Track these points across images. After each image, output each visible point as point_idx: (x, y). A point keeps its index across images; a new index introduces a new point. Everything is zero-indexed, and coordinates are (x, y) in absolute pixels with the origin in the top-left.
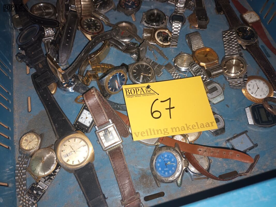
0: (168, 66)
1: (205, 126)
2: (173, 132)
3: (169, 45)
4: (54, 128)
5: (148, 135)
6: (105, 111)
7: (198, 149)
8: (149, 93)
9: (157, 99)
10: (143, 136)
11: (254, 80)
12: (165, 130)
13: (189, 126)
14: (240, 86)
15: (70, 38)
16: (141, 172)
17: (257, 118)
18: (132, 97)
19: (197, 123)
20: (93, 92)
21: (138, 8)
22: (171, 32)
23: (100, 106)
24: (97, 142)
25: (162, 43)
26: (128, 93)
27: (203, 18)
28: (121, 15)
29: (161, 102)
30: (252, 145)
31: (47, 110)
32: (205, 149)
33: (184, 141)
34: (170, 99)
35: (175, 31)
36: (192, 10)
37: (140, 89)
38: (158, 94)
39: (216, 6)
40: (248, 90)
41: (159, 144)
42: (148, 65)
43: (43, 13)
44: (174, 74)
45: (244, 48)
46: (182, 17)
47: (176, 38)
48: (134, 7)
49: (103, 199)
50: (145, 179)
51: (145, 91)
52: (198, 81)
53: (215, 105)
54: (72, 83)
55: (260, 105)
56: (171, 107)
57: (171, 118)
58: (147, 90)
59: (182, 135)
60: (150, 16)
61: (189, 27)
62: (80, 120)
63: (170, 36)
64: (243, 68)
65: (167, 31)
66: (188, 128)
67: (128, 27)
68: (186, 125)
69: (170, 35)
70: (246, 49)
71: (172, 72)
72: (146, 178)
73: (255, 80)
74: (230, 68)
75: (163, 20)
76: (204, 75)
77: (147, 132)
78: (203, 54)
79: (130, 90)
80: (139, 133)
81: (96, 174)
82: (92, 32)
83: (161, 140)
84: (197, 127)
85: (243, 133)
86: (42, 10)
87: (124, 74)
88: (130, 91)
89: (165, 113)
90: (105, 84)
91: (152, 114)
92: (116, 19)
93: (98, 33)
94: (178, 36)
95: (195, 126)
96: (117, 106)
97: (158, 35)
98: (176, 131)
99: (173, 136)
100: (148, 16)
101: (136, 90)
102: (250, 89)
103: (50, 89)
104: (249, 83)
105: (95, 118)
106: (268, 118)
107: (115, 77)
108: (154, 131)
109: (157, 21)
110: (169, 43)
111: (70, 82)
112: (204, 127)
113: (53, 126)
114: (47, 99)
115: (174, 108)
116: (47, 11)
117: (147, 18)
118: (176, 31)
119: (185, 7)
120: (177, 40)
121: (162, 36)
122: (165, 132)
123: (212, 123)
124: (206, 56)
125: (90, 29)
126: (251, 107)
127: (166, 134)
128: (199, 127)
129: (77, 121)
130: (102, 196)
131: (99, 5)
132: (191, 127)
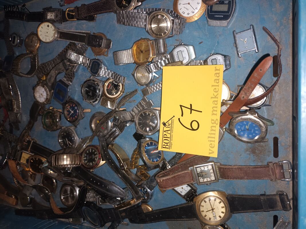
0: (145, 92)
1: (218, 78)
2: (216, 114)
3: (122, 85)
4: (186, 219)
5: (214, 141)
6: (180, 171)
7: (242, 99)
8: (170, 125)
9: (179, 119)
10: (214, 146)
11: (178, 5)
12: (213, 122)
13: (214, 95)
14: (182, 24)
15: (102, 183)
16: (248, 152)
17: (223, 16)
18: (172, 144)
19: (213, 86)
20: (160, 180)
21: (78, 104)
22: (109, 79)
23: (175, 177)
24: (209, 187)
25: (119, 92)
26: (167, 147)
27: (99, 42)
28: (83, 123)
29: (182, 116)
30: (250, 32)
31: (167, 220)
32: (244, 93)
33: (228, 106)
34: (181, 106)
35: (108, 75)
36: (87, 48)
37: (165, 133)
38: (174, 116)
39: (86, 20)
40: (189, 16)
41: (224, 127)
42: (140, 113)
43: (70, 196)
44: (154, 89)
45: (140, 3)
46: (94, 62)
47: (116, 76)
48: (76, 108)
49: (265, 197)
50: (257, 151)
51: (168, 129)
52: (168, 71)
53: (197, 56)
54: (145, 190)
55: (208, 8)
56: (190, 108)
57: (201, 112)
58: (167, 126)
59: (222, 106)
60: (88, 95)
61: (106, 57)
62: (183, 194)
63: (113, 81)
64: (163, 16)
65: (106, 84)
66: (215, 97)
67: (97, 120)
68: (212, 98)
69: (111, 81)
70: (142, 2)
71: (151, 90)
72: (255, 150)
73: (178, 4)
74: (160, 30)
75: (94, 84)
76: (161, 59)
77: (211, 141)
78: (139, 53)
79: (164, 144)
80: (210, 150)
81: (239, 195)
82: (98, 158)
83: (221, 125)
84: (217, 87)
85: (234, 37)
87: (147, 143)
88: (166, 144)
89: (195, 116)
91: (193, 130)
92: (85, 129)
93: (99, 153)
94: (114, 73)
95: (215, 89)
96: (178, 158)
97: (111, 94)
98: (216, 111)
99: (221, 112)
100: (88, 98)
101: (165, 137)
102: (188, 14)
103: (147, 211)
104: (181, 12)
105: (186, 183)
106: (226, 4)
107: (147, 152)
108: (211, 134)
109: (95, 90)
110: (121, 84)
111: (144, 192)
112: (218, 80)
113: (184, 219)
114: (157, 216)
115: (191, 105)
116: (69, 192)
117: (89, 100)
119: (82, 55)
120: (119, 75)
121: (112, 90)
122: (215, 123)
123: (216, 70)
124: (142, 52)
125: (94, 160)
126: (208, 19)
127: (217, 122)
128: (217, 84)
129: (184, 197)
130: (262, 198)
131: (69, 142)
132: (215, 94)
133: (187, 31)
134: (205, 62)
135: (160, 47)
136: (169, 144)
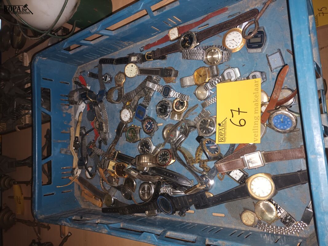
0: (204, 105)
1: (257, 88)
2: (258, 113)
3: (187, 102)
4: (241, 198)
5: (257, 132)
6: (233, 160)
7: (274, 98)
8: (224, 125)
9: (230, 120)
10: (257, 136)
11: (226, 42)
12: (256, 118)
13: (255, 99)
14: (229, 54)
15: (173, 175)
16: (285, 141)
17: (258, 46)
18: (226, 138)
19: (254, 93)
20: (218, 165)
21: (153, 120)
22: (176, 99)
23: (230, 163)
24: (257, 170)
25: (185, 107)
26: (222, 141)
27: (170, 73)
28: (157, 134)
29: (233, 117)
30: (278, 54)
31: (226, 202)
32: (275, 94)
33: (267, 105)
34: (231, 110)
35: (176, 96)
36: (160, 79)
37: (220, 131)
38: (226, 118)
39: (160, 59)
40: (234, 48)
41: (266, 124)
42: (201, 121)
43: (147, 192)
44: (210, 102)
45: (198, 44)
46: (165, 88)
47: (182, 96)
48: (152, 123)
49: (301, 173)
50: (292, 139)
51: (223, 128)
52: (221, 87)
53: (242, 75)
54: (207, 180)
55: (247, 41)
56: (238, 111)
57: (247, 112)
58: (221, 126)
59: (261, 106)
60: (161, 112)
61: (174, 84)
62: (237, 179)
63: (180, 100)
64: (215, 50)
65: (175, 101)
66: (256, 101)
67: (167, 130)
68: (254, 102)
69: (178, 100)
70: (200, 42)
71: (209, 103)
72: (291, 138)
73: (226, 40)
74: (213, 60)
75: (166, 103)
76: (215, 80)
77: (255, 132)
78: (199, 78)
79: (220, 139)
80: (254, 138)
81: (282, 174)
82: (169, 158)
83: (263, 122)
84: (257, 94)
85: (268, 59)
86: (145, 193)
87: (207, 141)
88: (221, 139)
89: (242, 116)
90: (213, 156)
91: (241, 126)
92: (159, 138)
93: (170, 154)
94: (180, 94)
95: (256, 95)
96: (231, 150)
97: (178, 109)
98: (258, 110)
99: (261, 112)
100: (161, 114)
101: (220, 134)
102: (233, 47)
103: (209, 197)
104: (228, 46)
105: (237, 168)
106: (259, 37)
107: (208, 147)
108: (255, 127)
109: (166, 108)
110: (185, 101)
111: (206, 181)
112: (258, 89)
113: (239, 199)
114: (217, 200)
115: (239, 109)
116: (146, 189)
117: (162, 115)
118: (177, 94)
119: (157, 84)
120: (184, 95)
121: (179, 106)
122: (257, 119)
123: (256, 82)
124: (201, 76)
125: (167, 160)
126: (247, 49)
127: (258, 118)
128: (257, 92)
129: (238, 182)
130: (299, 173)
131: (146, 149)
132: (256, 99)
133: (234, 59)
134: (248, 78)
135: (214, 71)
136: (223, 139)
